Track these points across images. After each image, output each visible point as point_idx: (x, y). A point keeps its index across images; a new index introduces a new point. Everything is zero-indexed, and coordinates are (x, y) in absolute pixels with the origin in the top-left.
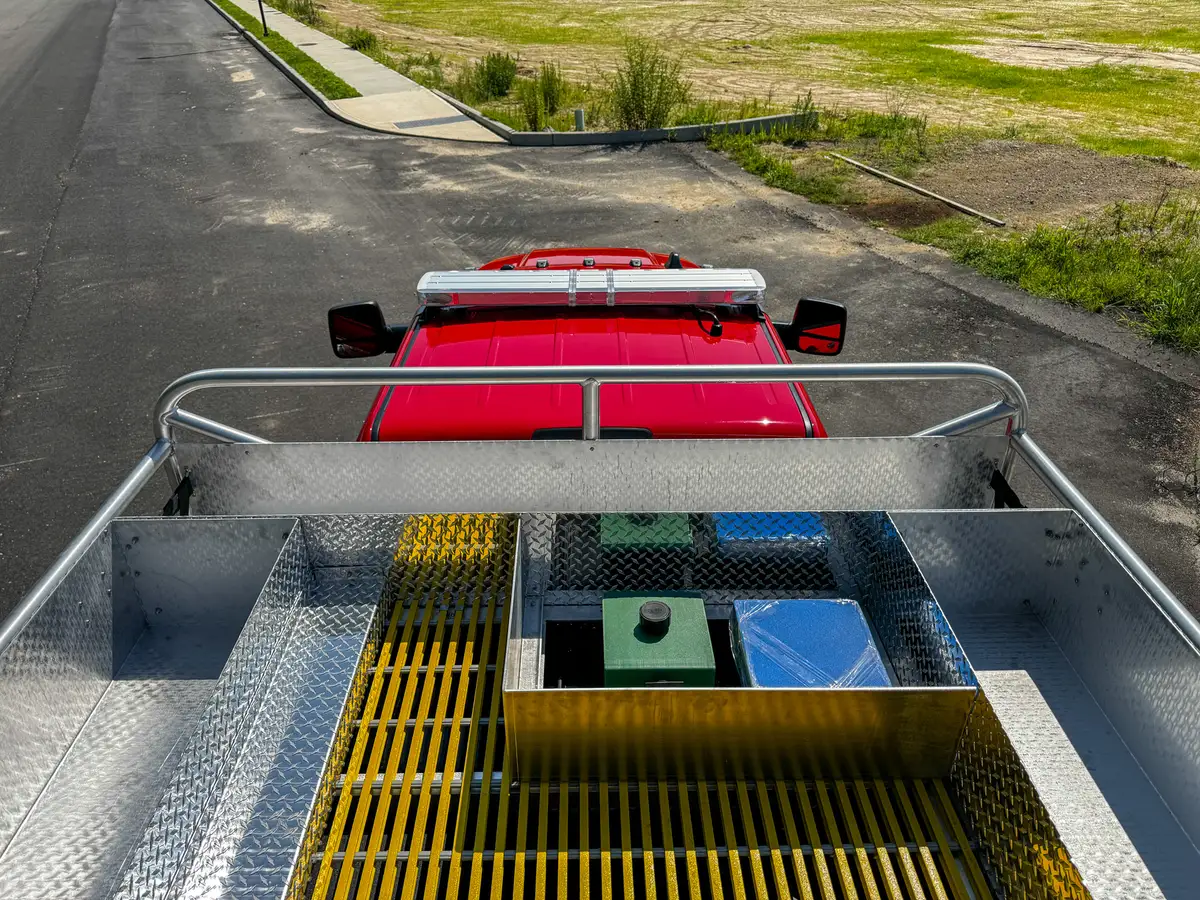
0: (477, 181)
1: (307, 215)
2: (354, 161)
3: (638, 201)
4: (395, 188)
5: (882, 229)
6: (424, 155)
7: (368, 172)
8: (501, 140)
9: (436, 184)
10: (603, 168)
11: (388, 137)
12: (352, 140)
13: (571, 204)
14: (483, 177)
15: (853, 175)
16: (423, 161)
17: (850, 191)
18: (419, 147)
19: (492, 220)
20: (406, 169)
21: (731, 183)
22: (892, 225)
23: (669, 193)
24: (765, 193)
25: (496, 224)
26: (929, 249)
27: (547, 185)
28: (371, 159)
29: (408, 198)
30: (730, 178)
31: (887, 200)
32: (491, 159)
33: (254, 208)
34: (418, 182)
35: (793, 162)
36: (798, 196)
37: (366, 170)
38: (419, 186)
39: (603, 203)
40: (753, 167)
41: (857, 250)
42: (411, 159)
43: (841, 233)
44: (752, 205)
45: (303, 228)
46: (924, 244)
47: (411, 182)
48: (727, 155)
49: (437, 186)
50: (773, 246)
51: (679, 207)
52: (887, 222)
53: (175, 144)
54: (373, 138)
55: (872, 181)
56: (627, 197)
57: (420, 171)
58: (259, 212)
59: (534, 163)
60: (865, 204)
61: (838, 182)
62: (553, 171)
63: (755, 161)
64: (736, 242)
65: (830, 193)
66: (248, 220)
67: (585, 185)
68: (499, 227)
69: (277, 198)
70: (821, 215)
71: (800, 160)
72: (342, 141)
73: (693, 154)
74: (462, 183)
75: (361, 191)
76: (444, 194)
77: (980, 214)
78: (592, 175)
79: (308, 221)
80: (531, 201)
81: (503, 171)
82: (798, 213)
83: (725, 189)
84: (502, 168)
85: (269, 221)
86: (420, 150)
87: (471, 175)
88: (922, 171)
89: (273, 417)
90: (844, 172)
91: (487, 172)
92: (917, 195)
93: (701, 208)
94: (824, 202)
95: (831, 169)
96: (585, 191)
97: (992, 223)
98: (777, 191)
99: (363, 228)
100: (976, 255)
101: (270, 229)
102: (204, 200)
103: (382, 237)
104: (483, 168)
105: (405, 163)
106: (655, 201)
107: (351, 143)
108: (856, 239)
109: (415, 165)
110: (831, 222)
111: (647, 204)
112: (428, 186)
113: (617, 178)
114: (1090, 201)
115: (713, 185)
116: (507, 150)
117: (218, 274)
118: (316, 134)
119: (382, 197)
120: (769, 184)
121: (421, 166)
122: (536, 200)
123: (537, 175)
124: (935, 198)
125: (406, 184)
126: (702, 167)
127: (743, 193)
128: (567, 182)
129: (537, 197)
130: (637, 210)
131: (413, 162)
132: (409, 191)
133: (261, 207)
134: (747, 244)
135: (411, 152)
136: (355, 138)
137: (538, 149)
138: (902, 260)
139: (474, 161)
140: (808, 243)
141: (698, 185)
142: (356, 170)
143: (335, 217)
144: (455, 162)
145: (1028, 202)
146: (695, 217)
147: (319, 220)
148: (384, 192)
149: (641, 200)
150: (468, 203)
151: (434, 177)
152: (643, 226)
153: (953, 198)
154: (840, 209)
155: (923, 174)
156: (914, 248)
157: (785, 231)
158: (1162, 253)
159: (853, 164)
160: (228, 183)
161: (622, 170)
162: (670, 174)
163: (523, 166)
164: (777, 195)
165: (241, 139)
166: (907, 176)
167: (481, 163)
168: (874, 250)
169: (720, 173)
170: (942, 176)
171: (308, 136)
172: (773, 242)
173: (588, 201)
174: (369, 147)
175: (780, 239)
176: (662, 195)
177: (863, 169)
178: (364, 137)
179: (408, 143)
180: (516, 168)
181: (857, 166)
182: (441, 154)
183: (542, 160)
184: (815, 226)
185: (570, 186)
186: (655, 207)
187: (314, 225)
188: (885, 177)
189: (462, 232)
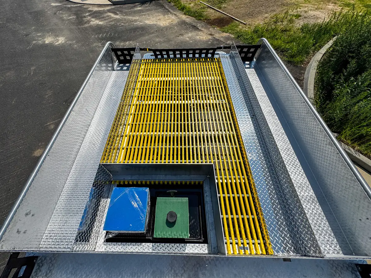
0: (105, 20)
1: (57, 38)
2: (70, 16)
3: (150, 23)
4: (83, 25)
5: (216, 28)
6: (90, 11)
7: (74, 19)
8: (111, 3)
9: (95, 22)
10: (140, 11)
11: (79, 5)
12: (69, 7)
13: (132, 26)
14: (107, 18)
15: (206, 9)
16: (89, 14)
17: (206, 15)
18: (88, 8)
19: (111, 34)
20: (85, 17)
21: (175, 14)
22: (218, 26)
23: (159, 19)
24: (184, 17)
25: (112, 36)
26: (228, 34)
27: (125, 20)
28: (75, 14)
29: (86, 28)
30: (175, 13)
31: (216, 17)
32: (109, 11)
33: (41, 37)
34: (89, 22)
35: (190, 5)
36: (193, 18)
37: (74, 18)
38: (89, 23)
39: (141, 25)
40: (180, 8)
41: (210, 37)
42: (86, 13)
43: (205, 31)
44: (181, 22)
45: (57, 43)
46: (226, 32)
47: (87, 22)
48: (173, 4)
49: (94, 23)
50: (188, 37)
51: (162, 25)
52: (216, 26)
53: (16, 13)
54: (75, 6)
55: (212, 11)
56: (148, 22)
57: (89, 18)
58: (43, 38)
59: (121, 11)
60: (210, 19)
61: (203, 12)
62: (127, 14)
63: (180, 6)
64: (178, 37)
65: (201, 16)
66: (40, 42)
67: (136, 18)
68: (113, 37)
69: (48, 32)
70: (199, 25)
71: (192, 5)
72: (66, 7)
73: (164, 4)
74: (101, 21)
75: (73, 27)
76: (97, 25)
77: (240, 21)
78: (137, 14)
79: (58, 40)
80: (121, 26)
81: (112, 15)
82: (194, 24)
83: (173, 17)
84: (112, 14)
85: (47, 42)
86: (89, 9)
87: (103, 17)
88: (223, 6)
89: (52, 124)
90: (204, 8)
91: (108, 16)
92: (223, 15)
93: (168, 25)
94: (200, 20)
95: (200, 7)
96: (136, 21)
97: (243, 23)
98: (187, 16)
99: (74, 42)
100: (241, 36)
101: (47, 45)
102: (27, 35)
103: (80, 45)
104: (107, 15)
105: (85, 15)
106: (155, 23)
107: (69, 8)
108: (209, 33)
109: (87, 15)
110: (202, 27)
111: (153, 24)
112: (92, 23)
113: (144, 15)
114: (266, 13)
115: (170, 15)
116: (113, 7)
117: (33, 65)
118: (58, 6)
119: (79, 29)
120: (185, 14)
121: (89, 15)
122: (122, 26)
123: (122, 16)
124: (228, 16)
125: (86, 23)
126: (167, 9)
127: (179, 18)
128: (130, 18)
129: (123, 24)
130: (150, 26)
131: (87, 14)
132: (86, 25)
133: (43, 37)
134: (181, 37)
135: (86, 10)
136: (70, 6)
137: (121, 6)
138: (222, 39)
139: (104, 12)
140: (197, 35)
141: (166, 16)
142: (71, 19)
143: (66, 38)
144: (99, 13)
145: (251, 15)
146: (167, 28)
147: (61, 40)
148: (79, 27)
149: (152, 23)
150: (103, 29)
151: (93, 19)
152: (153, 33)
153: (232, 15)
154: (204, 22)
155: (224, 7)
156: (225, 34)
157: (191, 32)
158: (286, 31)
159: (206, 5)
160: (33, 28)
161: (145, 12)
162: (158, 12)
163: (118, 13)
164: (187, 18)
165: (36, 10)
166: (220, 8)
167: (106, 13)
168: (214, 36)
169: (171, 11)
170: (229, 7)
171: (56, 6)
172: (188, 36)
173: (137, 24)
174: (73, 9)
175: (190, 35)
176: (157, 21)
177: (209, 6)
178: (72, 6)
179: (85, 7)
180: (116, 14)
181: (207, 5)
182: (94, 10)
183: (123, 10)
184: (198, 29)
185: (131, 19)
186: (155, 25)
187: (60, 42)
188: (215, 9)
189: (103, 40)
